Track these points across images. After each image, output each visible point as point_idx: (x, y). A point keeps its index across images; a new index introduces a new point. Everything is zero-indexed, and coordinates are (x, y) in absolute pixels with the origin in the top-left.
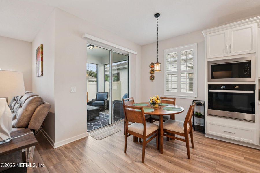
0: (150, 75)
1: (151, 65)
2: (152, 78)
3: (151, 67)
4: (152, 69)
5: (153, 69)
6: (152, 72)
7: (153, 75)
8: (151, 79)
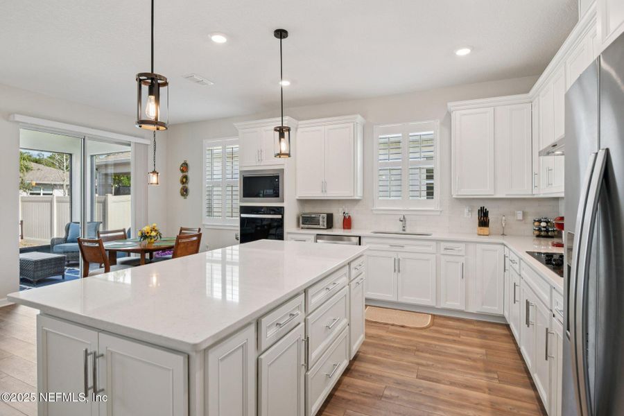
0: (181, 186)
1: (182, 166)
2: (185, 192)
3: (182, 171)
4: (184, 174)
5: (186, 174)
6: (184, 180)
7: (187, 185)
8: (182, 195)
